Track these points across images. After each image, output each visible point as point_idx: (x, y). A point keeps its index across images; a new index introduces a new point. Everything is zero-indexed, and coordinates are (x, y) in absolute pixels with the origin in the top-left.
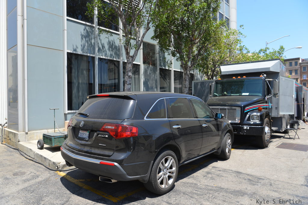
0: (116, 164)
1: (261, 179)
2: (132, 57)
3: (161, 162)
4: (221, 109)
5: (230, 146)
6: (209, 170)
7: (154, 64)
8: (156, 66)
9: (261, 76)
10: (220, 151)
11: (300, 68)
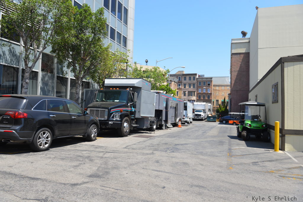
0: (13, 131)
2: (30, 68)
3: (41, 133)
4: (96, 110)
7: (52, 72)
8: (54, 74)
9: (128, 89)
10: (87, 135)
11: (197, 82)
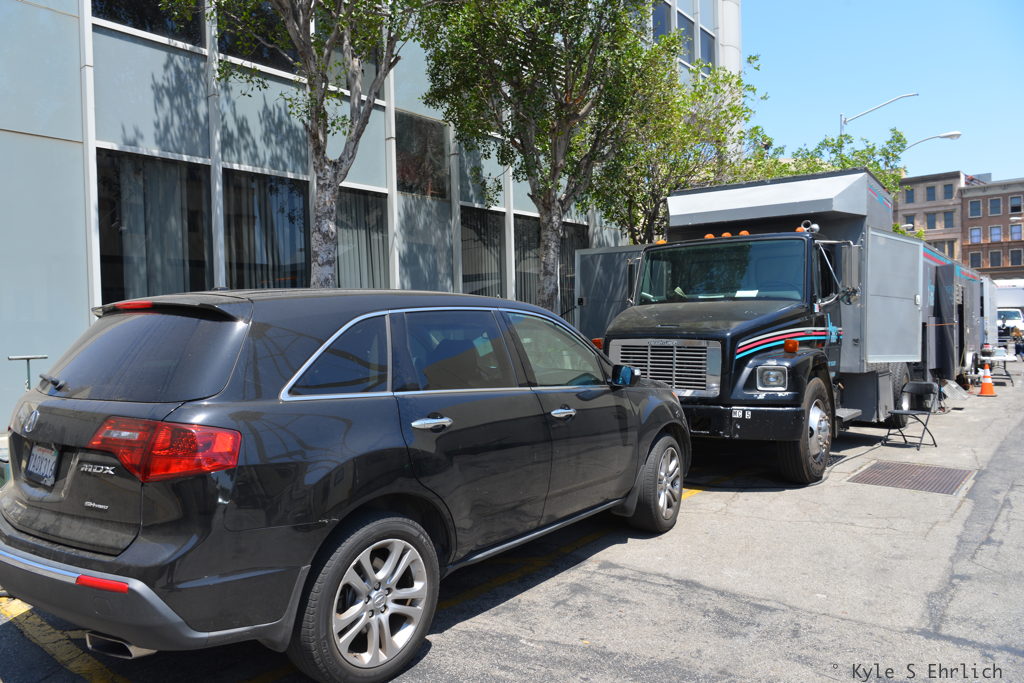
0: (137, 585)
1: (767, 608)
2: (335, 164)
3: (354, 563)
4: (655, 349)
5: (678, 482)
6: (584, 576)
7: (442, 194)
8: (448, 198)
9: (802, 229)
10: (632, 503)
11: (962, 205)
